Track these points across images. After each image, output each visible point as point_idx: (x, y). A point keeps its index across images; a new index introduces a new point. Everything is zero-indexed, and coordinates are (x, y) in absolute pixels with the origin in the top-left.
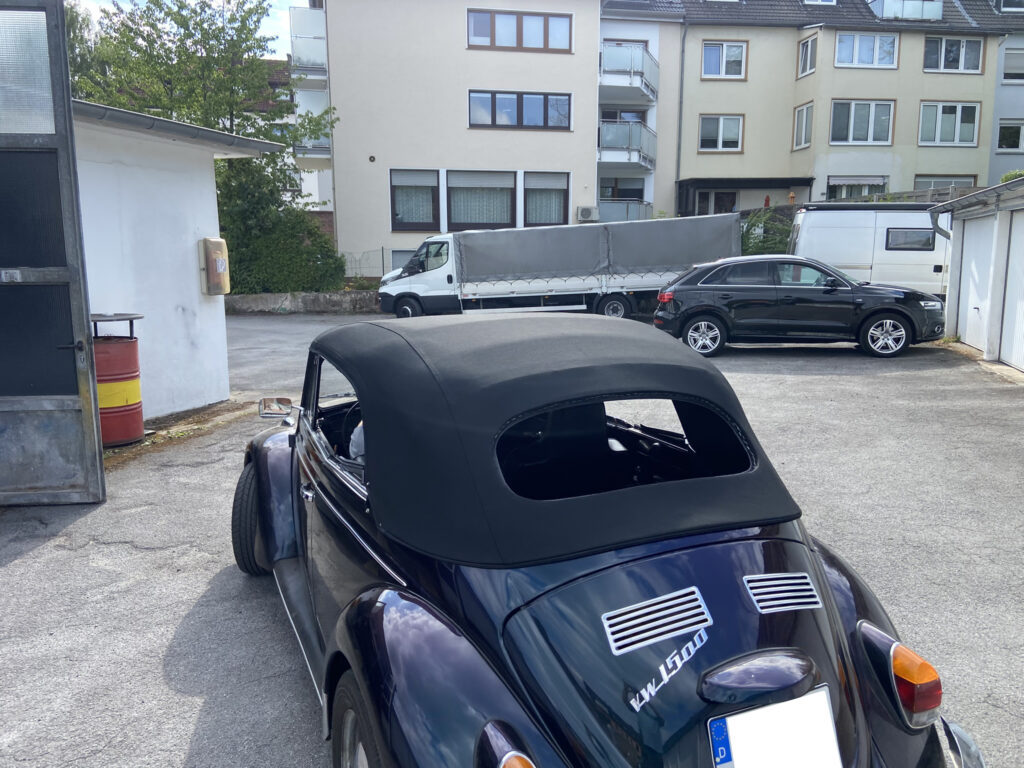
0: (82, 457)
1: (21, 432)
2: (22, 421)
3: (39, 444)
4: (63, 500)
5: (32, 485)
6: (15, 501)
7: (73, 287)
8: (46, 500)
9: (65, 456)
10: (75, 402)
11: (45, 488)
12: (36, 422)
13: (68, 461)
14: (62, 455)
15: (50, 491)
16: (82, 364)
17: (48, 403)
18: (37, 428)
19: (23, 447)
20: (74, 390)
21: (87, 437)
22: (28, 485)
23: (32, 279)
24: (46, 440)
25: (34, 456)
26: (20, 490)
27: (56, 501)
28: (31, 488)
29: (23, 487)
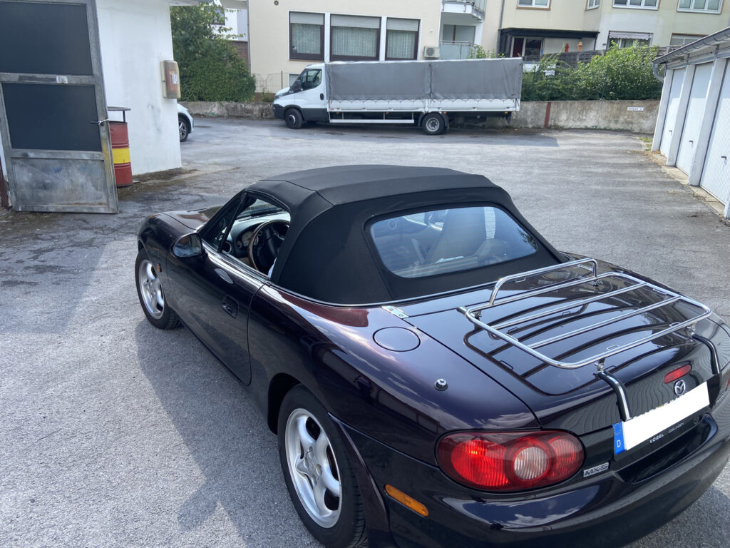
0: (105, 187)
1: (70, 171)
2: (70, 165)
3: (81, 179)
4: (95, 211)
5: (78, 202)
6: (68, 210)
7: (97, 88)
8: (85, 211)
9: (95, 186)
10: (100, 155)
11: (85, 204)
12: (78, 166)
13: (97, 189)
14: (94, 186)
15: (87, 206)
16: (103, 134)
17: (85, 155)
18: (79, 169)
19: (71, 180)
20: (100, 149)
21: (107, 176)
22: (75, 202)
23: (74, 82)
24: (84, 177)
25: (78, 185)
26: (71, 204)
27: (91, 211)
28: (77, 204)
29: (72, 202)
